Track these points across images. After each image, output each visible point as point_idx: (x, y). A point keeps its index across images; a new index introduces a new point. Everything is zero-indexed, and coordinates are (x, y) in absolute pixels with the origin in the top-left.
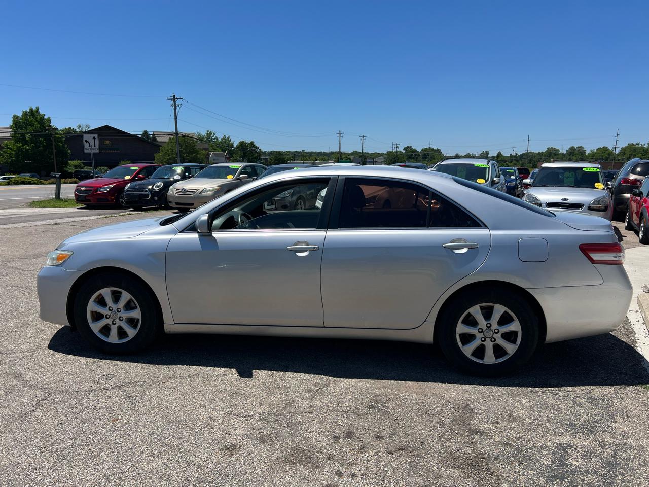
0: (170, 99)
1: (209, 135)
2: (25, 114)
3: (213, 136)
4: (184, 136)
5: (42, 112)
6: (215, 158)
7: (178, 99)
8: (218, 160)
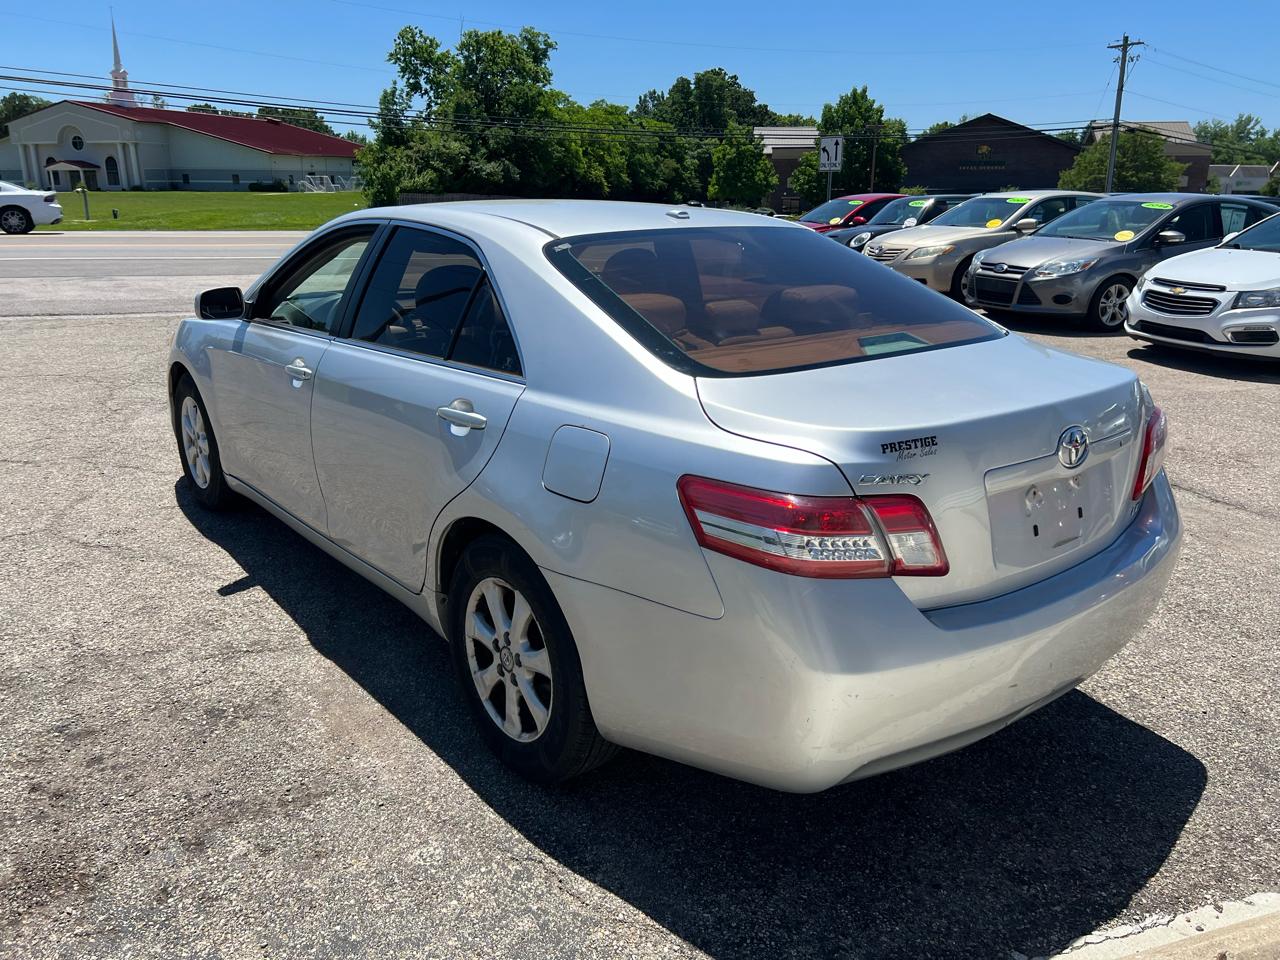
0: (1115, 47)
1: (1243, 125)
2: (844, 101)
3: (1252, 128)
4: (1131, 130)
5: (870, 96)
6: (1242, 178)
7: (1133, 44)
8: (1249, 183)
